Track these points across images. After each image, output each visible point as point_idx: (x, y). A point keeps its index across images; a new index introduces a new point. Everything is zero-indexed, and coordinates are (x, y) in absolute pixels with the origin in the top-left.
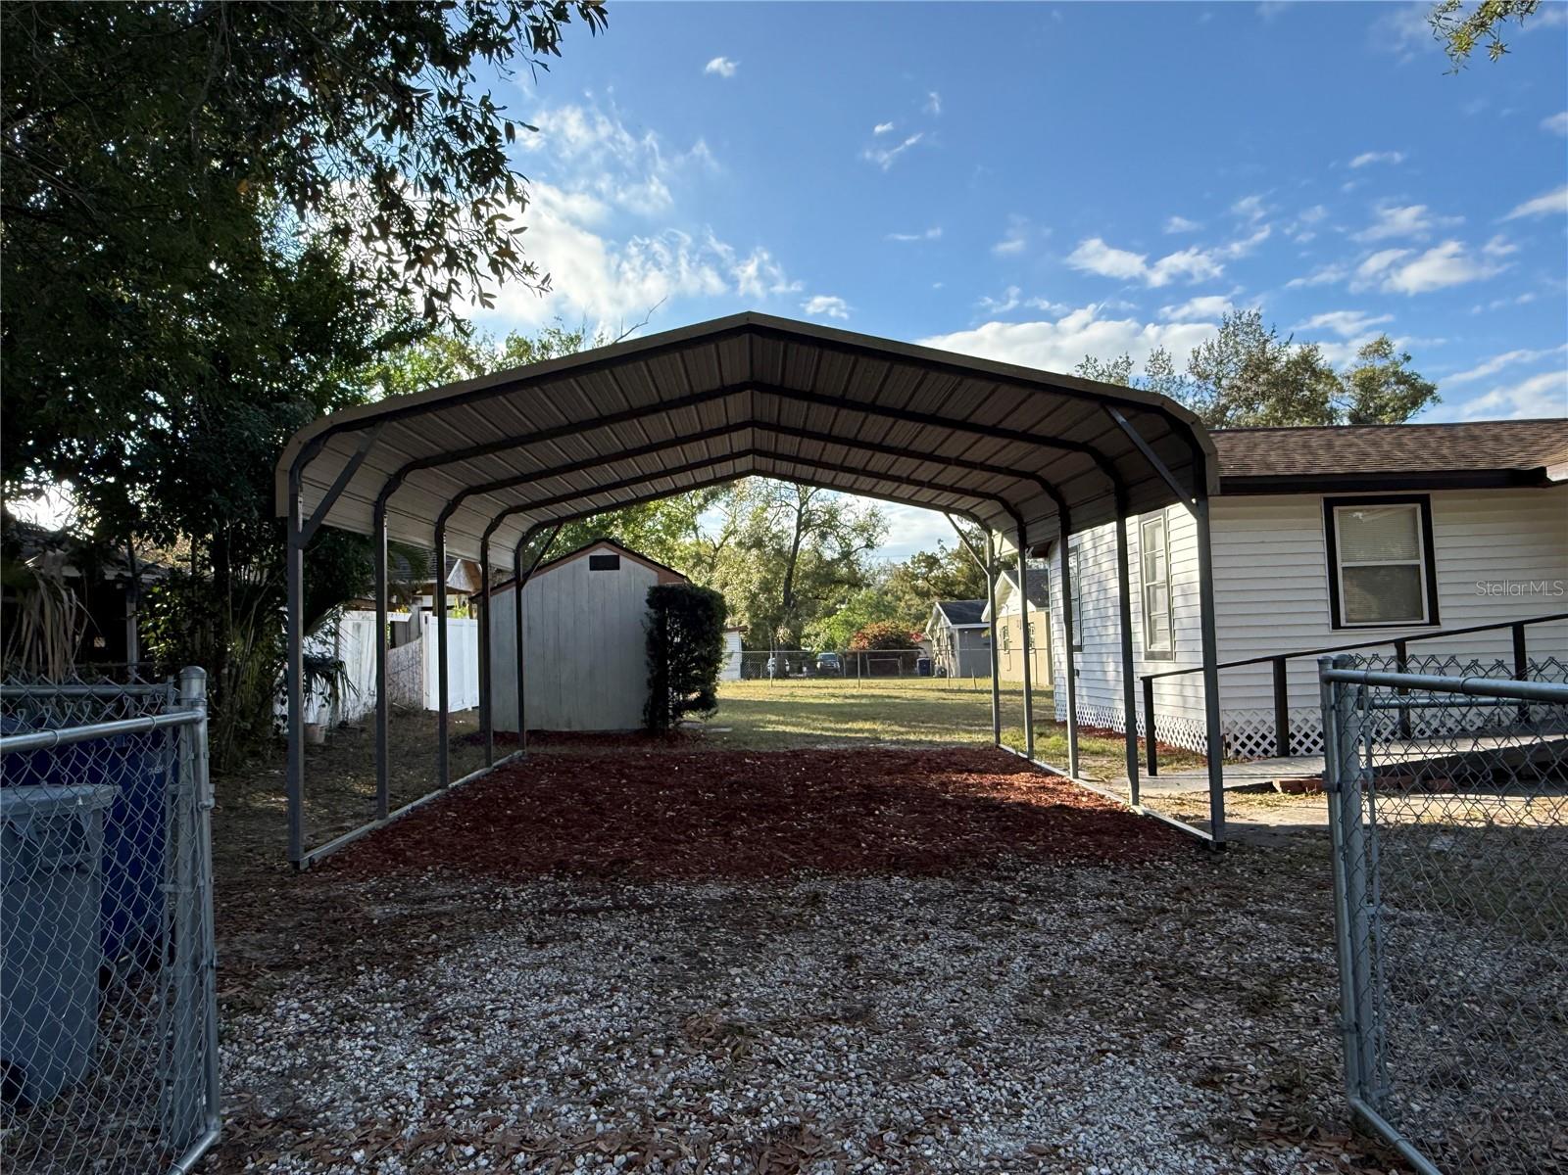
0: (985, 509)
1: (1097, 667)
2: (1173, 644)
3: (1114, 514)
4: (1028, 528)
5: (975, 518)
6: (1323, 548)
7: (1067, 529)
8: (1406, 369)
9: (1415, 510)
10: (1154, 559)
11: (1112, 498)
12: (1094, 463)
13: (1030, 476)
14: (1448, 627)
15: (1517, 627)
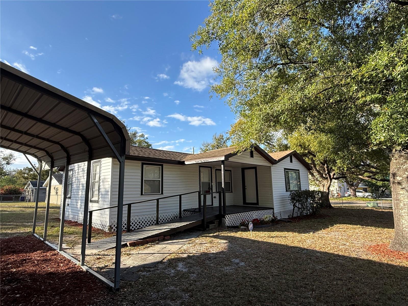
0: (40, 154)
1: (75, 204)
2: (99, 198)
3: (88, 159)
4: (55, 161)
5: (36, 157)
6: (140, 175)
7: (69, 162)
8: (147, 141)
9: (160, 167)
10: (96, 174)
11: (87, 153)
12: (82, 140)
13: (58, 143)
14: (165, 195)
15: (180, 196)
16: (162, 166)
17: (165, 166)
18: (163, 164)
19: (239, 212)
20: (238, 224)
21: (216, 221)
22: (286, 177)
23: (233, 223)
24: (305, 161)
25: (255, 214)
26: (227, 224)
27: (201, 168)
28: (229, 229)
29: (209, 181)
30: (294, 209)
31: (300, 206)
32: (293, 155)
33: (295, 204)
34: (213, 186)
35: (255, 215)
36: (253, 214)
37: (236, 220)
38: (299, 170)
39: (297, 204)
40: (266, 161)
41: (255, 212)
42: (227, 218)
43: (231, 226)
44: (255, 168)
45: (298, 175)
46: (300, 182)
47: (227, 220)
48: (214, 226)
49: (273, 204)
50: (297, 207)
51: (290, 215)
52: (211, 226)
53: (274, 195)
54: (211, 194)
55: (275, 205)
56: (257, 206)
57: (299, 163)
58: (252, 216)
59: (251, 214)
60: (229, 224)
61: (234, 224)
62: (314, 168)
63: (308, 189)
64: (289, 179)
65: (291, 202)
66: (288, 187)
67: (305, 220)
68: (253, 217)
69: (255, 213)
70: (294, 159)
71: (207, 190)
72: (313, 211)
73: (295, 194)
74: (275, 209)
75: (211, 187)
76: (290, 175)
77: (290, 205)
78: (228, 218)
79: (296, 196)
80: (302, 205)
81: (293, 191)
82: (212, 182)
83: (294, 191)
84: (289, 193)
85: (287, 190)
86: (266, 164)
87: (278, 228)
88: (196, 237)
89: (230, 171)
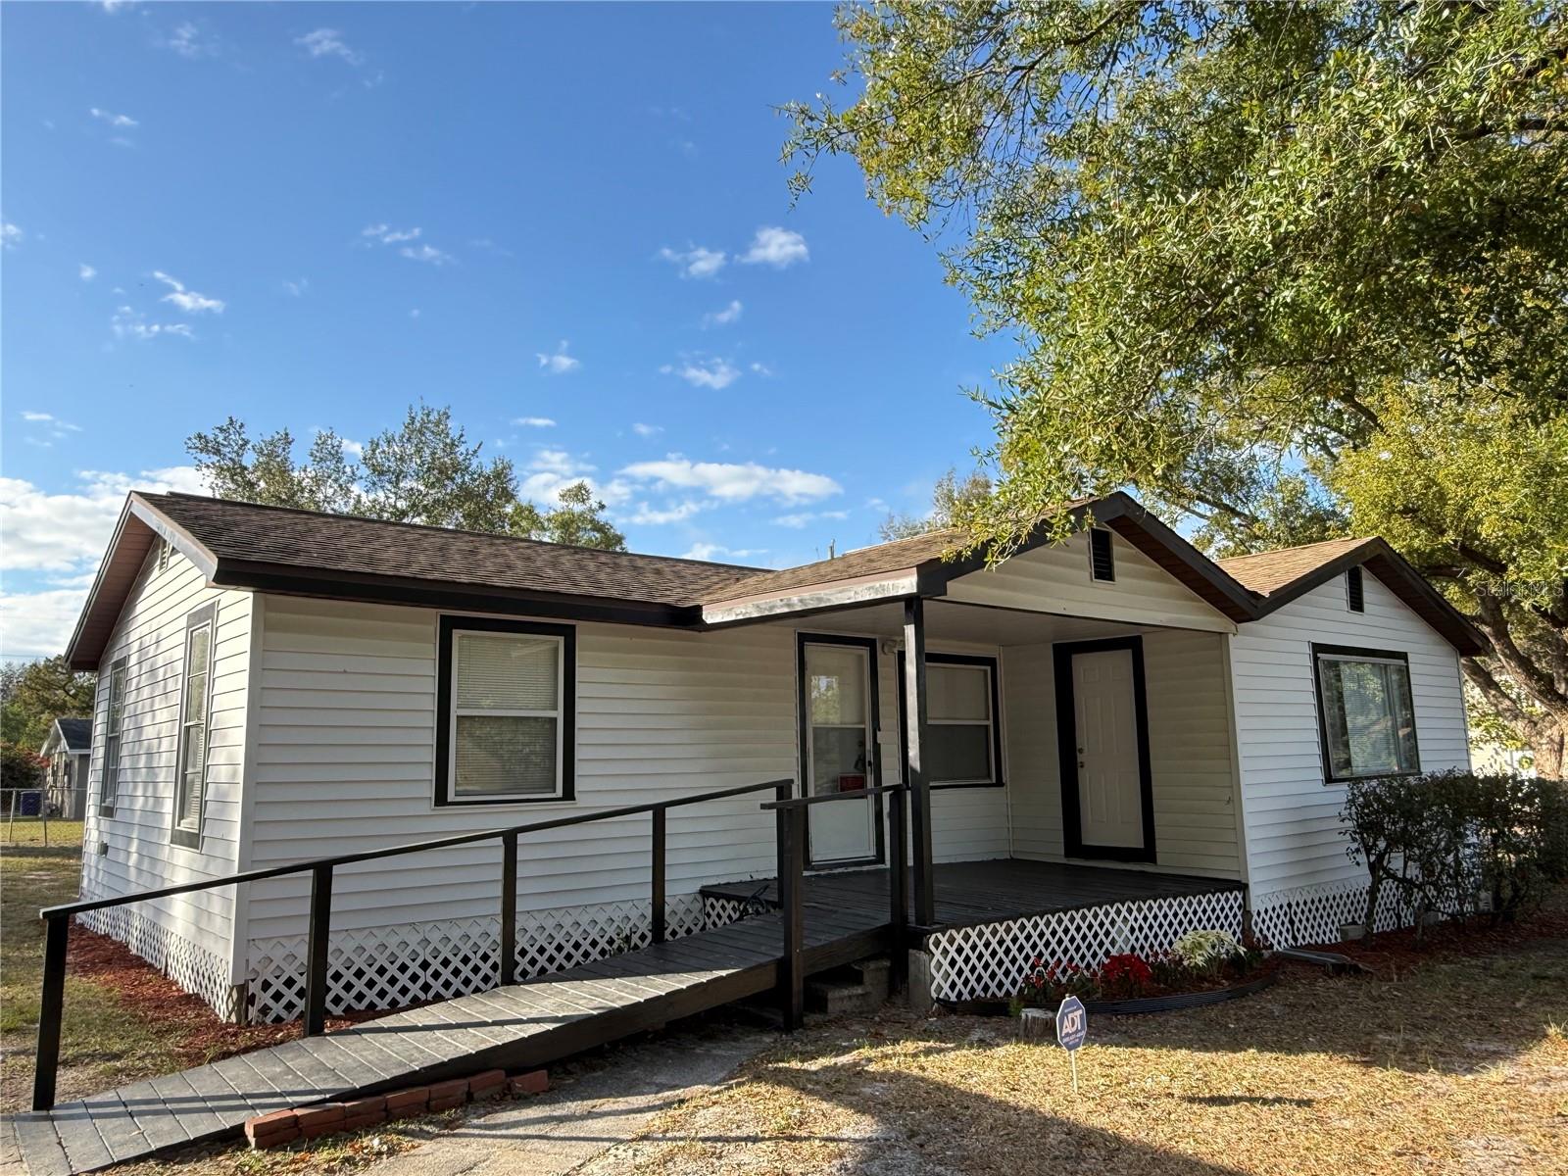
2: (202, 822)
8: (602, 517)
9: (556, 643)
10: (198, 686)
14: (584, 803)
15: (659, 811)
16: (569, 634)
17: (588, 634)
18: (574, 627)
19: (1023, 909)
20: (1014, 983)
21: (872, 965)
22: (1325, 694)
23: (979, 979)
24: (1444, 606)
25: (1125, 920)
26: (940, 988)
27: (811, 649)
28: (954, 1018)
29: (863, 722)
30: (1373, 892)
31: (1414, 871)
32: (1364, 564)
33: (1380, 857)
34: (883, 749)
35: (1127, 931)
36: (1113, 923)
37: (1000, 963)
38: (1403, 656)
39: (1396, 861)
40: (1193, 600)
41: (1124, 910)
42: (938, 953)
43: (966, 996)
44: (1129, 642)
45: (1401, 686)
46: (1410, 722)
47: (939, 965)
48: (858, 996)
49: (1241, 857)
50: (1394, 877)
51: (1354, 923)
52: (842, 999)
53: (1248, 807)
54: (871, 799)
55: (1253, 863)
56: (1149, 868)
57: (1409, 613)
58: (1107, 934)
59: (1101, 925)
60: (953, 986)
61: (986, 988)
62: (1498, 640)
63: (1460, 770)
64: (1342, 708)
65: (1355, 846)
66: (1336, 756)
67: (1446, 960)
68: (1113, 943)
69: (1124, 913)
70: (1371, 590)
71: (851, 771)
72: (1497, 899)
73: (1378, 799)
74: (1255, 891)
75: (869, 757)
76: (1349, 686)
77: (1347, 861)
78: (945, 952)
79: (1388, 810)
80: (1427, 868)
81: (1369, 778)
82: (876, 728)
83: (1374, 783)
84: (1341, 792)
85: (1335, 775)
86: (1193, 617)
87: (1270, 1015)
88: (722, 1075)
89: (991, 662)
